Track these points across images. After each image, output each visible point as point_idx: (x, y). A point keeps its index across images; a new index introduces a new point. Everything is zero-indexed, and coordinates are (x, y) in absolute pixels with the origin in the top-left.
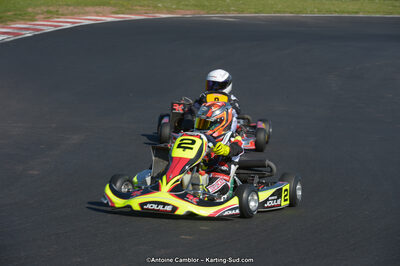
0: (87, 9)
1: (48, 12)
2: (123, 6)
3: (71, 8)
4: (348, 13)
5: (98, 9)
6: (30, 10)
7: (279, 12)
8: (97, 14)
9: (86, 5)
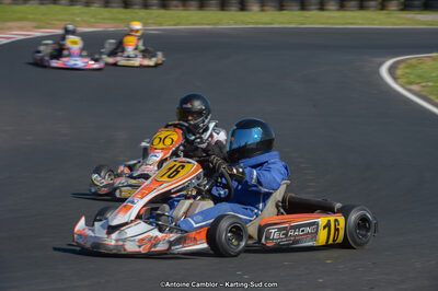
0: (10, 24)
7: (194, 24)
8: (21, 29)
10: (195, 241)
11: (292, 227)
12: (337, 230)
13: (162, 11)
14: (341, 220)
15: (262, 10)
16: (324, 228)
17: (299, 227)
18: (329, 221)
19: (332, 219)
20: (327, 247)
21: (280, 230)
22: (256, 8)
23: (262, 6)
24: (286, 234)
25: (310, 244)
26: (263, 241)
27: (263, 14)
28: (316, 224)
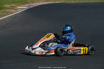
6: (28, 1)
10: (52, 52)
11: (75, 50)
12: (86, 51)
14: (87, 49)
16: (83, 50)
17: (77, 50)
18: (84, 49)
19: (85, 48)
20: (83, 55)
21: (72, 50)
24: (73, 52)
25: (79, 54)
26: (68, 53)
28: (81, 49)
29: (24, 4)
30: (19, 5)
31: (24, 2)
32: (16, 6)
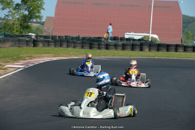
0: (43, 55)
1: (29, 56)
2: (56, 53)
3: (36, 55)
4: (151, 56)
5: (47, 55)
6: (21, 56)
8: (48, 57)
9: (41, 53)
13: (106, 51)
15: (150, 51)
22: (147, 50)
23: (150, 49)
27: (150, 52)
29: (15, 61)
30: (7, 62)
31: (15, 57)
32: (3, 64)
